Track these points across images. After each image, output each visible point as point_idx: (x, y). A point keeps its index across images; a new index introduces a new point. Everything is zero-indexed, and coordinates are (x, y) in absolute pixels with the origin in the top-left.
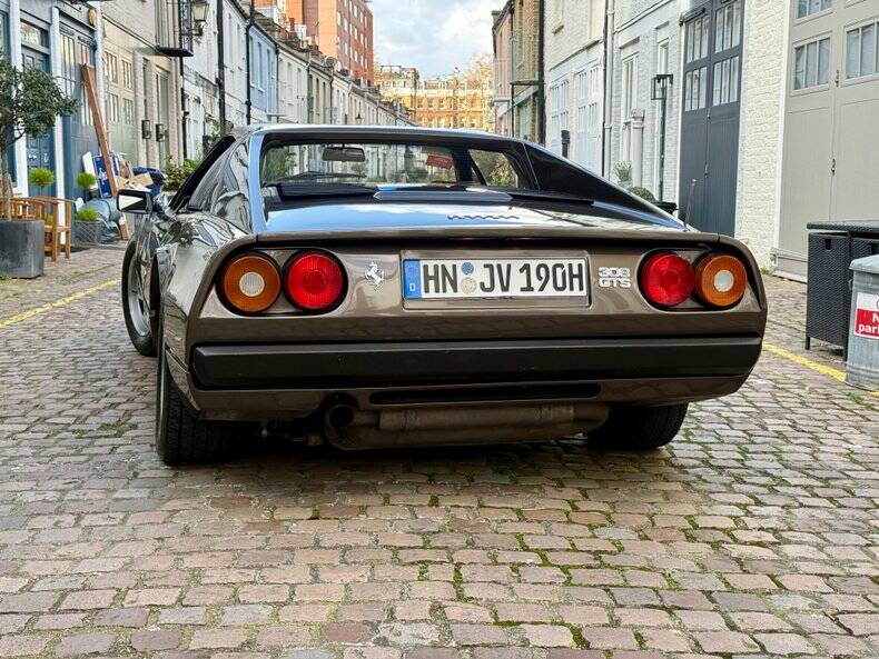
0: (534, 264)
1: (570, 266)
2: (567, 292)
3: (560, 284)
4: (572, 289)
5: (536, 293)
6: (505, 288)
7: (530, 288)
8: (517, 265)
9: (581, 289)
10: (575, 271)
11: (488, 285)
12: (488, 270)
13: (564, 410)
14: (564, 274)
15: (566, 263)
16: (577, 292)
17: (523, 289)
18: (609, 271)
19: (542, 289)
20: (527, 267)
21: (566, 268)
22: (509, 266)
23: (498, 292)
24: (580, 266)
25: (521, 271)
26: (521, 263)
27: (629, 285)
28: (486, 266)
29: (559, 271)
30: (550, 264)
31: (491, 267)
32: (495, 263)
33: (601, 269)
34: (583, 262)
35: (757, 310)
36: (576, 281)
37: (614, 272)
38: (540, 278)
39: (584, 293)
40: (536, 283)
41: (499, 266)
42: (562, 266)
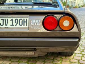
0: (14, 19)
1: (24, 19)
2: (23, 26)
3: (21, 24)
4: (24, 25)
5: (14, 26)
6: (6, 25)
7: (13, 25)
8: (10, 19)
9: (27, 25)
10: (25, 21)
11: (2, 24)
12: (2, 20)
13: (31, 53)
14: (22, 21)
15: (23, 19)
16: (25, 26)
17: (11, 25)
18: (34, 21)
19: (16, 25)
20: (12, 20)
21: (23, 20)
22: (8, 19)
23: (4, 26)
24: (27, 19)
25: (11, 20)
26: (11, 19)
27: (39, 24)
28: (2, 19)
29: (21, 21)
30: (19, 19)
31: (3, 20)
32: (4, 19)
33: (32, 20)
34: (27, 18)
35: (78, 31)
36: (25, 23)
37: (36, 21)
38: (16, 22)
39: (27, 26)
40: (15, 24)
41: (5, 19)
42: (22, 19)
